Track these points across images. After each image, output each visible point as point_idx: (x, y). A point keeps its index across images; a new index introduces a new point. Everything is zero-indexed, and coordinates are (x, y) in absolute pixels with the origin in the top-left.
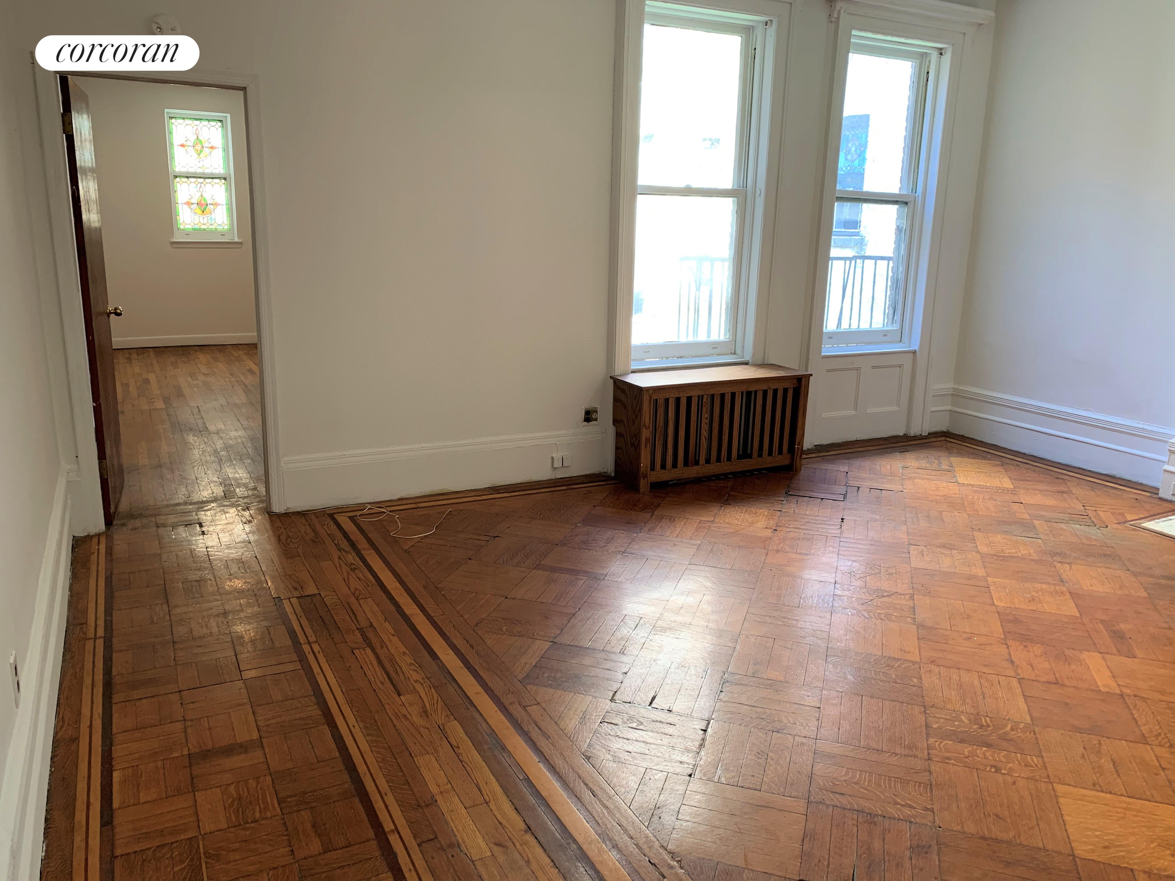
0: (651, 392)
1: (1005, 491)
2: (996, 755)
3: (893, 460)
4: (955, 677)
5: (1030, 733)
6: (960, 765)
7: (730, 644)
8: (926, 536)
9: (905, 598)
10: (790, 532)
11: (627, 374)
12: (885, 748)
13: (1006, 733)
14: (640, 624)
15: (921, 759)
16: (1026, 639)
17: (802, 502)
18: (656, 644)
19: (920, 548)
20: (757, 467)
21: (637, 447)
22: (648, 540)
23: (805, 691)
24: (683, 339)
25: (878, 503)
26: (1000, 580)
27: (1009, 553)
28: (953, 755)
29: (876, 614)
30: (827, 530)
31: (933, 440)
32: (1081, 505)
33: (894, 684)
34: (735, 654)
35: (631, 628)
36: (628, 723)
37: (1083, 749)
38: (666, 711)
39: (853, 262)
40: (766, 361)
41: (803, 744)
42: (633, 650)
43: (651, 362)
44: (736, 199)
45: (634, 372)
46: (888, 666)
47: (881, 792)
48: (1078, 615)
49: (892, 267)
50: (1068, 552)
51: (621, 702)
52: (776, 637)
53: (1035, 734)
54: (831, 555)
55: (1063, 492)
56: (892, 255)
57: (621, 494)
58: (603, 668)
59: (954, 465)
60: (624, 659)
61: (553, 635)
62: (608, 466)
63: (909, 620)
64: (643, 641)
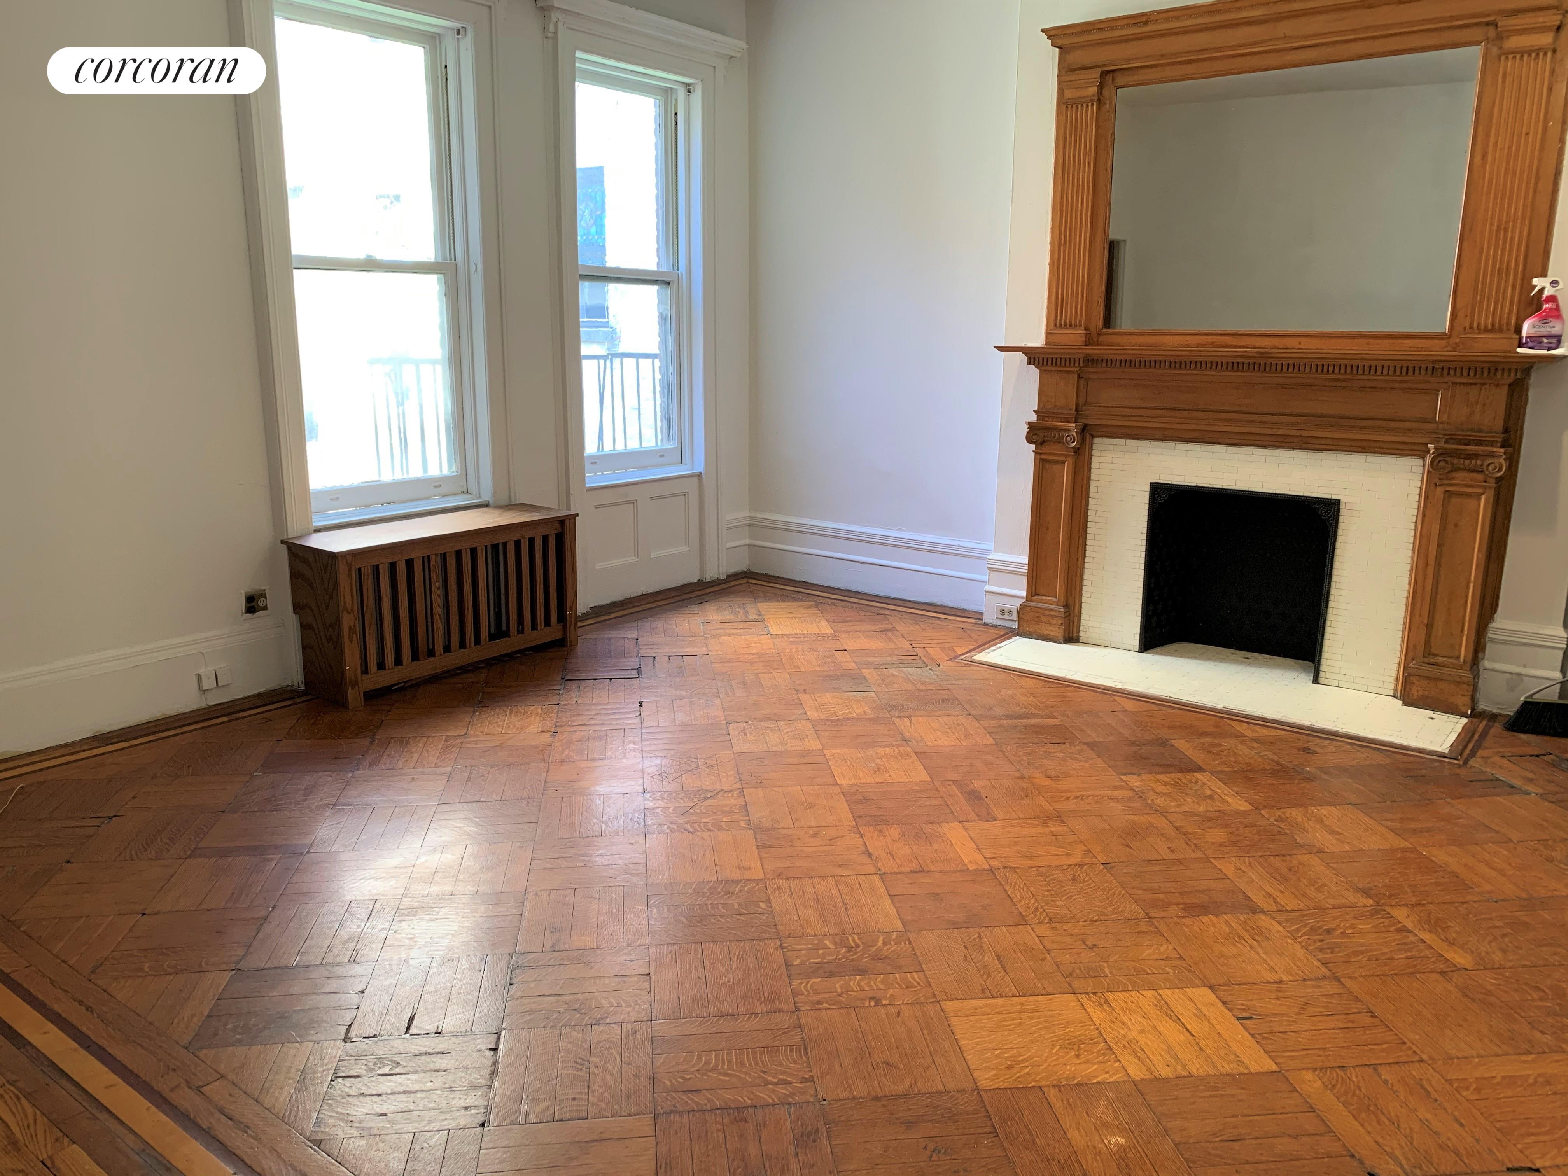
0: (349, 558)
1: (823, 637)
2: (872, 983)
3: (691, 615)
4: (809, 889)
5: (905, 943)
6: (834, 1007)
7: (514, 911)
8: (745, 709)
9: (733, 796)
10: (576, 731)
11: (308, 534)
12: (742, 1010)
13: (879, 950)
14: (375, 911)
15: (788, 1012)
16: (880, 822)
17: (585, 687)
18: (404, 935)
19: (741, 725)
20: (518, 649)
21: (337, 643)
22: (373, 779)
23: (626, 954)
24: (387, 477)
25: (682, 675)
26: (839, 751)
27: (842, 715)
28: (825, 996)
29: (702, 825)
30: (622, 721)
31: (733, 583)
32: (908, 643)
33: (738, 917)
34: (523, 924)
35: (362, 920)
36: (377, 1068)
37: (964, 950)
38: (433, 1035)
39: (608, 362)
40: (513, 499)
41: (635, 1032)
42: (370, 952)
43: (344, 514)
44: (442, 276)
45: (318, 530)
46: (728, 893)
47: (746, 1073)
48: (929, 779)
49: (660, 367)
50: (905, 703)
51: (361, 1039)
52: (576, 886)
53: (910, 943)
54: (633, 754)
55: (886, 630)
56: (657, 351)
57: (320, 716)
58: (325, 993)
59: (763, 612)
60: (357, 969)
61: (234, 959)
62: (295, 676)
63: (742, 824)
64: (384, 936)
